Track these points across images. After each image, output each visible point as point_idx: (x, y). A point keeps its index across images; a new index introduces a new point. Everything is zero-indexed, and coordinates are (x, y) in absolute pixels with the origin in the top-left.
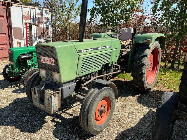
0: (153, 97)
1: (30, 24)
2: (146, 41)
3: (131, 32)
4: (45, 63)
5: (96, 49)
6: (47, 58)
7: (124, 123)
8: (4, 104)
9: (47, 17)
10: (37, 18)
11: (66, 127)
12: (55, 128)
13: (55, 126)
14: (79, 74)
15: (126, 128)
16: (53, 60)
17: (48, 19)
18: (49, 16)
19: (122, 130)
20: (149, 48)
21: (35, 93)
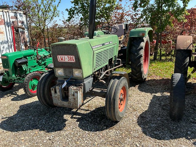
0: (150, 85)
1: (16, 28)
2: (141, 35)
3: (123, 28)
4: (64, 61)
5: (103, 45)
6: (66, 57)
7: (138, 108)
8: (11, 113)
9: (21, 20)
10: (12, 22)
11: (89, 120)
12: (78, 123)
13: (77, 121)
14: (94, 69)
15: (142, 112)
16: (74, 57)
17: (23, 23)
18: (24, 19)
19: (139, 114)
20: (143, 41)
21: (56, 92)
